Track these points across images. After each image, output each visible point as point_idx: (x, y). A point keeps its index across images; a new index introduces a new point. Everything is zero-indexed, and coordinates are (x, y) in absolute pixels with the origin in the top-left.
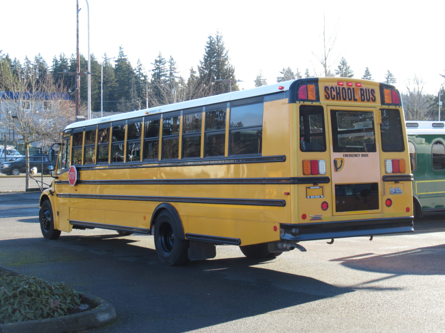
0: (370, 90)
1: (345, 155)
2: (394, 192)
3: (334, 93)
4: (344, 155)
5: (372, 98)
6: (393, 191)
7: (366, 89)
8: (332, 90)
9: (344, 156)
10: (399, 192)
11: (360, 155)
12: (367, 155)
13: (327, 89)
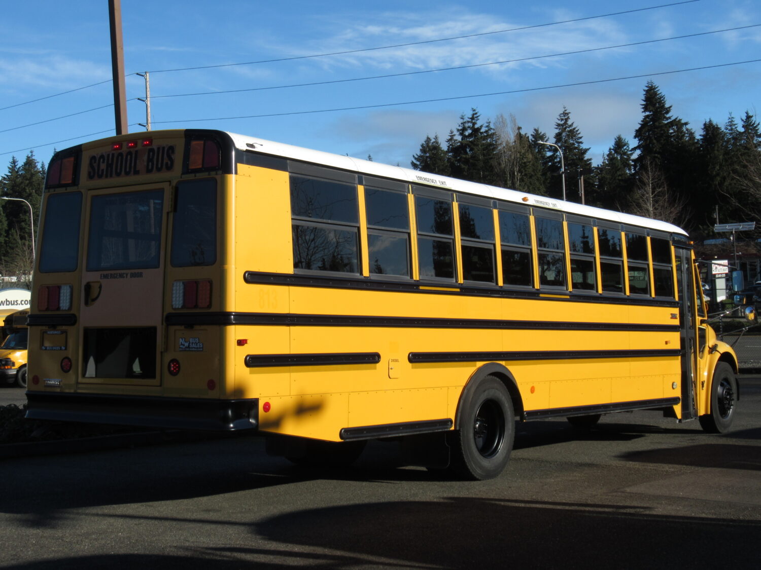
0: (166, 149)
1: (104, 275)
2: (186, 347)
3: (103, 166)
4: (102, 275)
5: (167, 163)
6: (184, 345)
7: (159, 149)
8: (102, 160)
9: (101, 278)
10: (197, 348)
11: (129, 275)
12: (140, 275)
13: (93, 161)
